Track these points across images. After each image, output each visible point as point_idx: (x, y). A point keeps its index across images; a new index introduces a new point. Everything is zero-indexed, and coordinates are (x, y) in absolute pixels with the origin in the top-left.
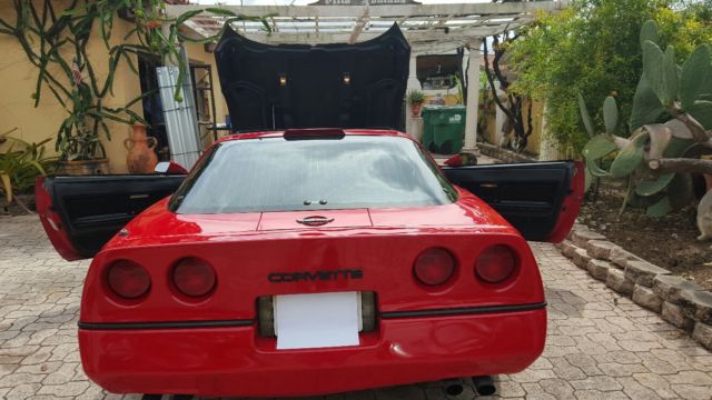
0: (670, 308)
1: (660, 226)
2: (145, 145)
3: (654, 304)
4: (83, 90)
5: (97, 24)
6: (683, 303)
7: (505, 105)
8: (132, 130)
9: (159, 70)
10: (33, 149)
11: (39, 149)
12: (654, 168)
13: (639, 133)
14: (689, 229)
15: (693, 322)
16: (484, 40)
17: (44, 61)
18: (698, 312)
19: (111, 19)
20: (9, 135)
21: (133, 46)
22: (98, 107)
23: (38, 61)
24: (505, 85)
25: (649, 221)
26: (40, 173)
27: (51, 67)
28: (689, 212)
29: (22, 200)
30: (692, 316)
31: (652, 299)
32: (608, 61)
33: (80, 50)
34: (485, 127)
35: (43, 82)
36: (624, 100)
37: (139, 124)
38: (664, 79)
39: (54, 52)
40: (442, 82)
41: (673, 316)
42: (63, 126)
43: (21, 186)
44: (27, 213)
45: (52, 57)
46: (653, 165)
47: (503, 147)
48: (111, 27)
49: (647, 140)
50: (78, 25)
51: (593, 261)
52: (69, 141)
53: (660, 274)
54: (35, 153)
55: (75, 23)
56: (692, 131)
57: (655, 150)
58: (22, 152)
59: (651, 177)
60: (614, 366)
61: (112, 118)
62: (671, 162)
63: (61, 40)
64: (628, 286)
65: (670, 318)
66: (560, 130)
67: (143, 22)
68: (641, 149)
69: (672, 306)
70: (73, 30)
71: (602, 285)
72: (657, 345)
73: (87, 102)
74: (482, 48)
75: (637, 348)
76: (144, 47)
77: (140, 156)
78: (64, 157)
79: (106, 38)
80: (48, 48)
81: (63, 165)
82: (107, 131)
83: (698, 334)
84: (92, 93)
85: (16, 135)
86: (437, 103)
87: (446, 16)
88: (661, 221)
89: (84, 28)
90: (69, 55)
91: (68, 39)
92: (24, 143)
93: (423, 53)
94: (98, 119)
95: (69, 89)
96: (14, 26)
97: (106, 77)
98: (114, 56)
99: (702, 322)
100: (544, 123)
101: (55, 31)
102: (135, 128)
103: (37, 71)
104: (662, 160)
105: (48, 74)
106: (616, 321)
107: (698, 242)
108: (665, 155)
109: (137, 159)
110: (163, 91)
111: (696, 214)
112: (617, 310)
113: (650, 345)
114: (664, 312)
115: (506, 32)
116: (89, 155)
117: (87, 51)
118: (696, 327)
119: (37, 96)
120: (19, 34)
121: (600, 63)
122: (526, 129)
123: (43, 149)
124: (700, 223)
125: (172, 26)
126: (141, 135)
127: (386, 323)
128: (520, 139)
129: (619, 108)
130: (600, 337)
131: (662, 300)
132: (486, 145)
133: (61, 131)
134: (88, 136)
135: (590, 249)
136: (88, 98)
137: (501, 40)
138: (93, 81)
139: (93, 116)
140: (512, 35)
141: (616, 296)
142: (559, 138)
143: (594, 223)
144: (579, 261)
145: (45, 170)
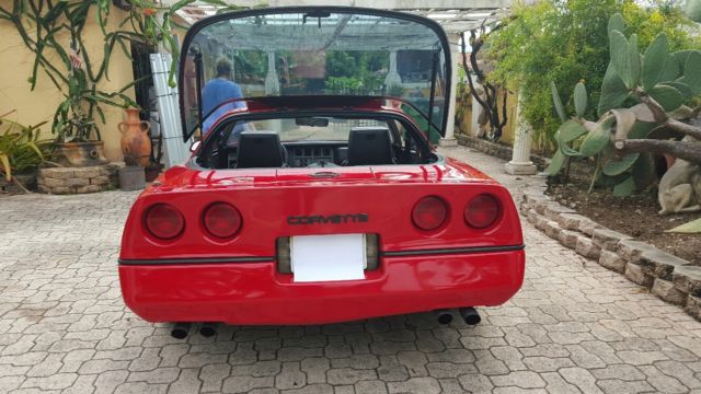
0: (633, 267)
1: (625, 204)
2: (138, 128)
3: (618, 265)
4: (78, 75)
5: (93, 12)
6: (644, 262)
7: (481, 97)
8: (126, 113)
9: (152, 56)
10: (28, 132)
11: (34, 132)
12: (620, 148)
13: (606, 117)
14: (651, 205)
15: (652, 279)
16: (462, 35)
17: (40, 46)
18: (657, 269)
19: (107, 6)
20: (6, 118)
21: (127, 33)
22: (93, 92)
23: (34, 47)
24: (481, 78)
25: (615, 200)
26: (37, 154)
27: (48, 52)
28: (652, 191)
29: (20, 180)
30: (651, 274)
31: (617, 261)
32: (579, 52)
33: (76, 36)
34: (462, 119)
35: (40, 67)
36: (593, 88)
37: (133, 108)
38: (629, 64)
39: (50, 37)
40: (421, 77)
41: (635, 275)
42: (60, 109)
43: (19, 166)
44: (24, 193)
45: (48, 42)
46: (619, 145)
47: (479, 137)
48: (107, 14)
49: (613, 124)
50: (74, 12)
51: (564, 231)
52: (65, 124)
53: (624, 239)
54: (30, 135)
55: (71, 10)
56: (653, 111)
57: (620, 132)
58: (18, 134)
59: (617, 156)
60: (582, 314)
61: (107, 102)
62: (636, 143)
63: (56, 26)
64: (596, 251)
65: (632, 277)
66: (534, 116)
67: (138, 10)
68: (608, 131)
69: (634, 266)
70: (69, 17)
71: (572, 252)
72: (620, 298)
73: (82, 86)
74: (460, 42)
75: (603, 301)
76: (137, 34)
77: (135, 139)
78: (60, 139)
79: (103, 24)
80: (44, 33)
81: (59, 147)
82: (102, 114)
83: (656, 288)
84: (87, 78)
85: (12, 118)
86: (417, 95)
87: (428, 10)
88: (625, 199)
89: (79, 15)
90: (65, 40)
91: (64, 25)
92: (21, 126)
93: (403, 48)
94: (92, 102)
95: (66, 73)
96: (11, 11)
97: (101, 63)
98: (109, 43)
99: (660, 278)
100: (519, 110)
101: (52, 17)
102: (129, 112)
103: (33, 56)
104: (627, 141)
105: (44, 60)
106: (584, 279)
107: (659, 216)
108: (629, 137)
109: (131, 141)
110: (156, 77)
111: (657, 191)
112: (585, 271)
113: (614, 298)
114: (627, 272)
115: (483, 28)
116: (85, 138)
117: (83, 38)
118: (655, 282)
119: (33, 80)
120: (15, 20)
121: (571, 54)
122: (501, 120)
123: (38, 132)
124: (661, 198)
125: (166, 15)
126: (135, 119)
127: (387, 260)
128: (495, 129)
129: (588, 95)
130: (570, 292)
131: (626, 262)
132: (463, 135)
133: (57, 114)
134: (84, 119)
135: (560, 222)
136: (83, 82)
137: (478, 35)
138: (89, 67)
139: (88, 99)
140: (488, 30)
141: (584, 260)
142: (533, 124)
143: (564, 201)
144: (550, 232)
145: (42, 151)
